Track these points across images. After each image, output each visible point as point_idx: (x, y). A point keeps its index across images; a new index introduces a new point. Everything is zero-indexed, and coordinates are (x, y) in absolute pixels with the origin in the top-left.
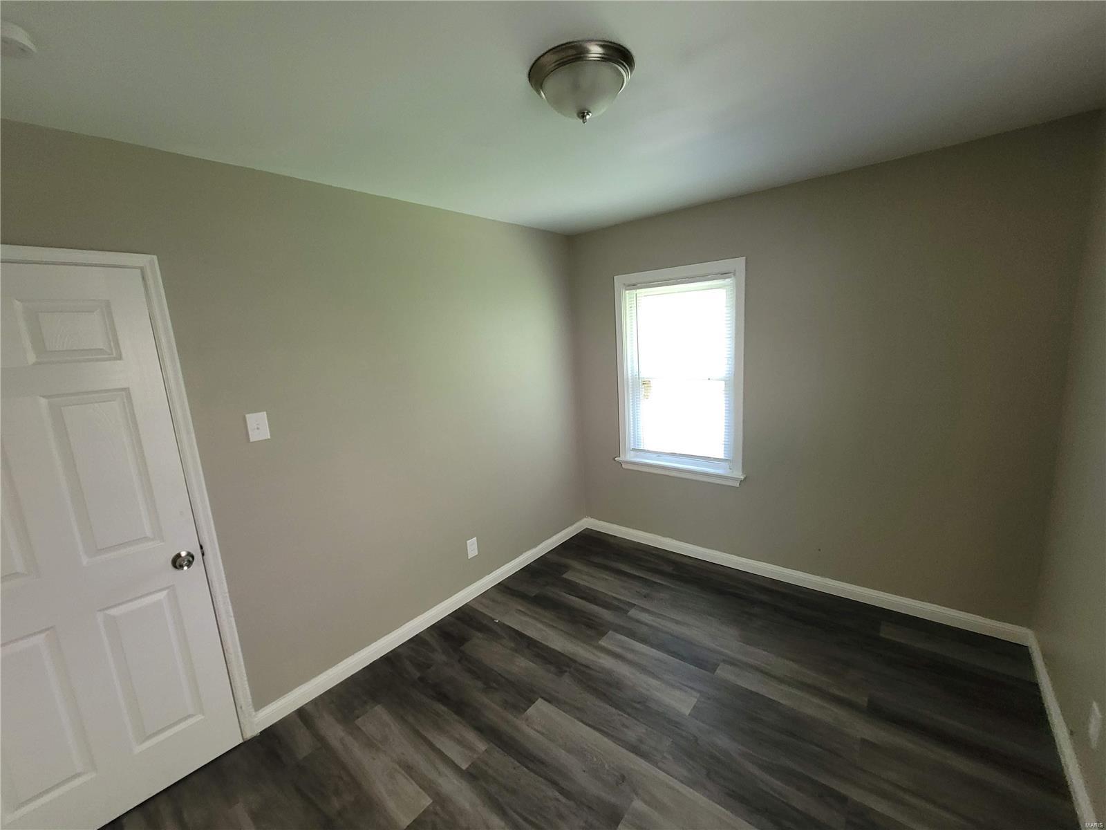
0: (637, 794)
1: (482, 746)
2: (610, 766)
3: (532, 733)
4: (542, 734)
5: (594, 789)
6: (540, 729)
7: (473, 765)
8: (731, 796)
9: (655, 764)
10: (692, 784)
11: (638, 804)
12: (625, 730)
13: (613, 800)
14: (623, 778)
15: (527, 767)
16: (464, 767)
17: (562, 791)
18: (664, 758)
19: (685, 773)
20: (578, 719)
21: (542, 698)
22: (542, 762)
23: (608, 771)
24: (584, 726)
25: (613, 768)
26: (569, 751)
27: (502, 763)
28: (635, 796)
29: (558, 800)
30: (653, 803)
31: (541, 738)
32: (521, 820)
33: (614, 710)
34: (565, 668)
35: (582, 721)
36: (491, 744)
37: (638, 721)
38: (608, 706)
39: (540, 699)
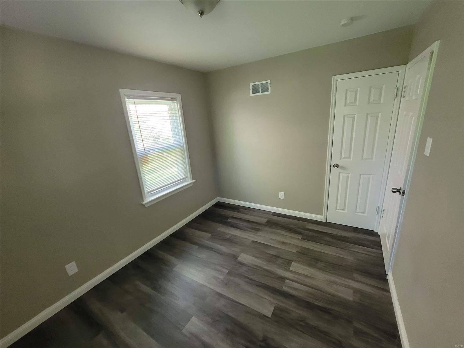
1: (285, 288)
3: (266, 297)
4: (261, 297)
6: (264, 300)
7: (284, 282)
11: (222, 277)
13: (230, 277)
14: (226, 284)
15: (262, 283)
16: (286, 280)
17: (248, 278)
20: (248, 307)
21: (269, 318)
22: (258, 286)
24: (243, 304)
27: (276, 285)
28: (223, 280)
29: (248, 275)
35: (245, 305)
36: (282, 290)
39: (270, 317)
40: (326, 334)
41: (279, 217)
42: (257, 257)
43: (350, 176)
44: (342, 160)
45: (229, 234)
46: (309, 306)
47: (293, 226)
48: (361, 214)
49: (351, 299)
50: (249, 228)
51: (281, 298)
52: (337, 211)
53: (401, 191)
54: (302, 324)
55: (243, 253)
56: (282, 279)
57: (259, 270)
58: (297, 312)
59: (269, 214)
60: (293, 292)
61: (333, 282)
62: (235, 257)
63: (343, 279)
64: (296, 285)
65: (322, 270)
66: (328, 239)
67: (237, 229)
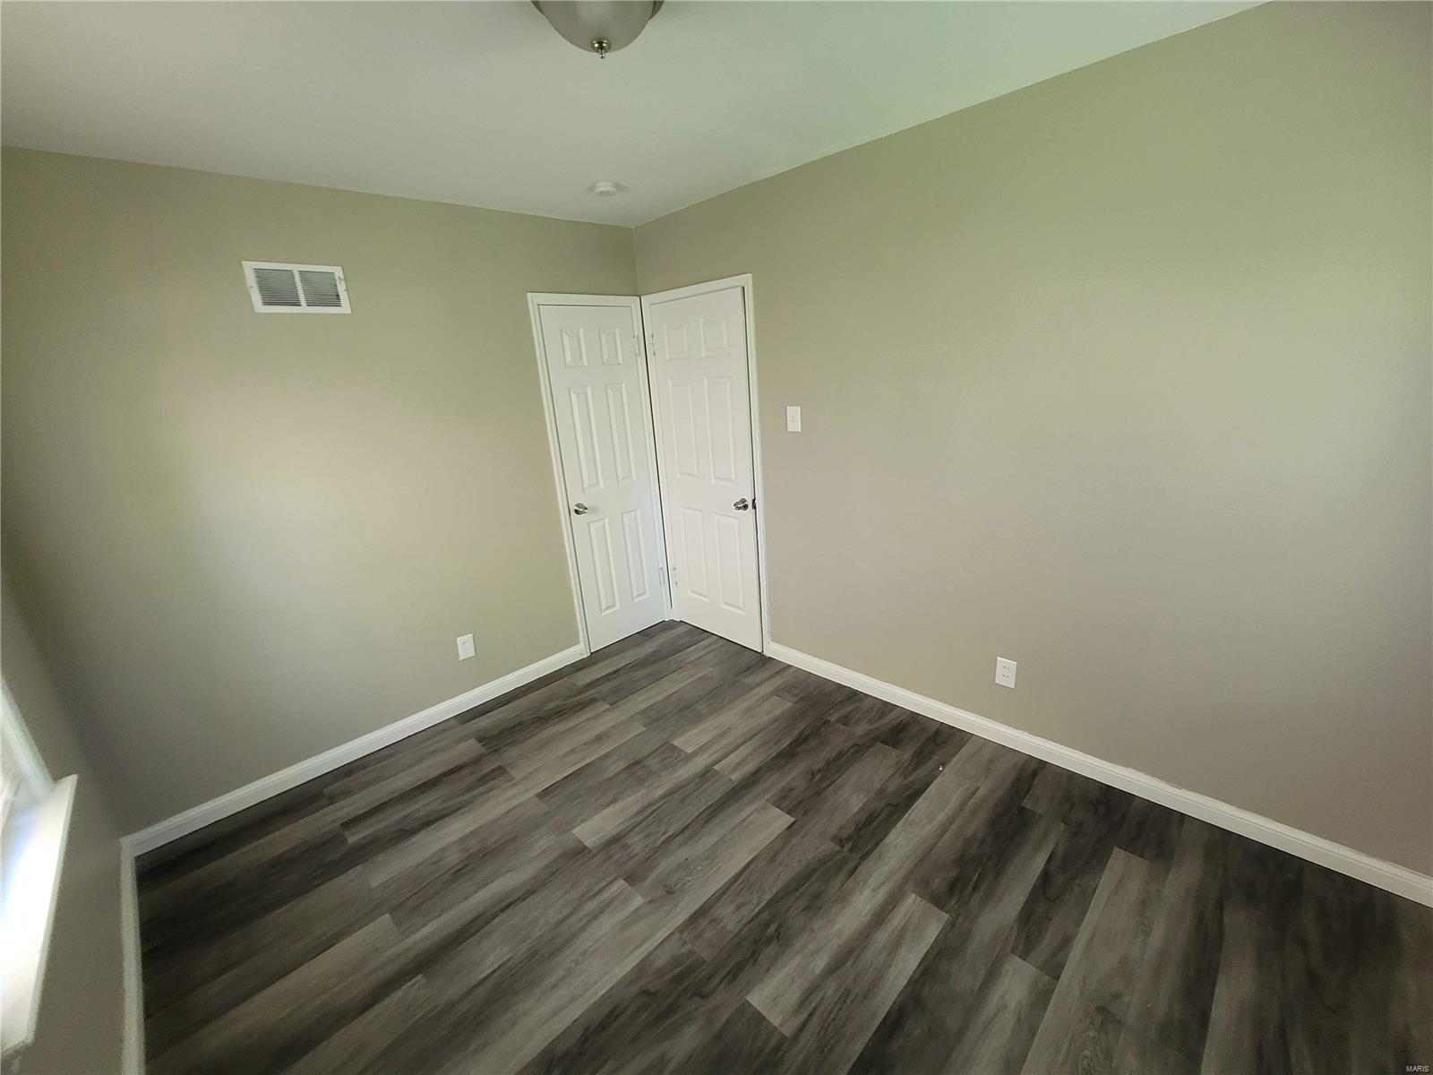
0: (650, 902)
1: (735, 777)
2: (689, 881)
4: (742, 822)
5: (665, 864)
6: (750, 819)
7: (717, 773)
8: (612, 1011)
9: (681, 929)
10: (641, 968)
12: (734, 905)
13: (650, 880)
14: (671, 893)
16: (715, 767)
17: (673, 837)
18: (684, 944)
19: (658, 963)
21: (795, 822)
23: (683, 879)
25: (685, 884)
26: (715, 845)
27: (715, 791)
28: (647, 900)
29: (664, 834)
30: (636, 916)
31: (736, 821)
32: (654, 808)
33: (767, 897)
34: (848, 846)
36: (738, 783)
37: (746, 925)
38: (775, 890)
39: (793, 819)
40: (840, 755)
41: (489, 714)
42: (614, 801)
43: (607, 524)
44: (587, 491)
45: (443, 850)
46: (787, 756)
47: (557, 703)
48: (642, 598)
49: (788, 705)
50: (469, 789)
51: (758, 789)
52: (604, 614)
53: (750, 503)
54: (818, 777)
55: (575, 827)
56: (706, 774)
57: (661, 806)
58: (795, 775)
59: (452, 727)
60: (749, 768)
61: (749, 709)
62: (578, 852)
63: (745, 697)
64: (733, 758)
65: (713, 713)
66: (640, 673)
67: (441, 822)
